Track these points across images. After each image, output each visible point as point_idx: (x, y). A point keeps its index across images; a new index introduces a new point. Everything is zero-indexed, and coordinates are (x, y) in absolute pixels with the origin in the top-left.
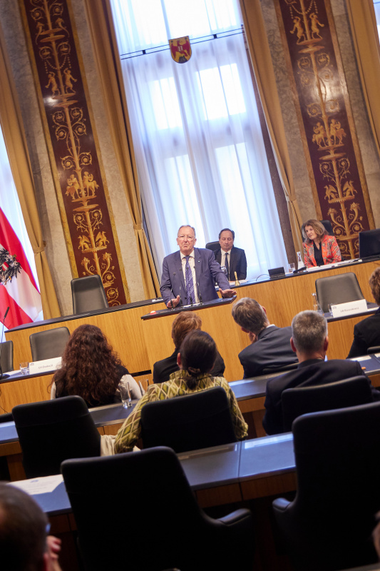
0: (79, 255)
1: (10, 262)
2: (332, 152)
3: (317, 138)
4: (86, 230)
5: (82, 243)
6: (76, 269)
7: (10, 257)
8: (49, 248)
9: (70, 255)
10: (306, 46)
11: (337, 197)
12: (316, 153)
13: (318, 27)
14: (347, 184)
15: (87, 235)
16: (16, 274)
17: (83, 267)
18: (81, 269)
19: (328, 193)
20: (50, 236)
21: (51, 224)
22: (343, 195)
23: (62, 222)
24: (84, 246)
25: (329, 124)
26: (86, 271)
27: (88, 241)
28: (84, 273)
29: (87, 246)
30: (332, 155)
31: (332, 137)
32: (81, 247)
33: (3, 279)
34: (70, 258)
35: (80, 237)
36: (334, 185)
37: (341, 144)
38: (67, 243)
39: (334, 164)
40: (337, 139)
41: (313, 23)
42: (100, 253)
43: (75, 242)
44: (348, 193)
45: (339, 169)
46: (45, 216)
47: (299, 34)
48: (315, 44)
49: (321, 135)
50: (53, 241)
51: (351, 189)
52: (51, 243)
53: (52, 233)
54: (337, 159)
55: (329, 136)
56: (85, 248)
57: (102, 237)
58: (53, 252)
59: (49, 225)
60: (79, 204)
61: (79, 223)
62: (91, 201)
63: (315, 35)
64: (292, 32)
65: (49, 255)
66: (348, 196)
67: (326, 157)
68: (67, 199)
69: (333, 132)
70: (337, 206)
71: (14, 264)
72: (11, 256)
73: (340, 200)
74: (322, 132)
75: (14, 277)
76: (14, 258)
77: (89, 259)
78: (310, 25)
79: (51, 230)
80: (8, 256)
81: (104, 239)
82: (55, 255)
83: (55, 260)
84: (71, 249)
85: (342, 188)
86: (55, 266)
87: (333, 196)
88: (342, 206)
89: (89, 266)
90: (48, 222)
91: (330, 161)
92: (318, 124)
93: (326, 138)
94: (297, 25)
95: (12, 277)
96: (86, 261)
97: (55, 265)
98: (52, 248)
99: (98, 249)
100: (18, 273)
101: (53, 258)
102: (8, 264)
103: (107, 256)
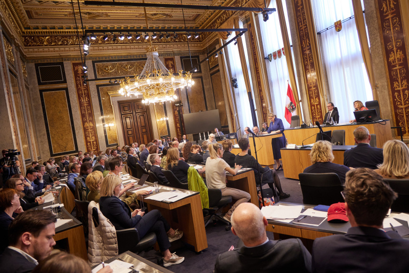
0: (311, 105)
2: (397, 66)
3: (391, 59)
10: (387, 15)
11: (399, 87)
12: (390, 66)
13: (393, 4)
14: (404, 81)
15: (313, 98)
19: (395, 85)
22: (402, 87)
23: (306, 93)
25: (397, 52)
26: (313, 111)
29: (313, 102)
30: (398, 67)
31: (398, 59)
33: (291, 112)
34: (308, 106)
35: (311, 99)
36: (398, 81)
37: (402, 62)
39: (398, 71)
40: (400, 59)
41: (391, 3)
42: (317, 105)
43: (310, 101)
44: (404, 85)
45: (400, 74)
46: (302, 91)
47: (385, 10)
48: (392, 13)
49: (393, 58)
50: (304, 100)
51: (406, 83)
53: (304, 97)
54: (400, 69)
55: (396, 58)
57: (317, 99)
60: (311, 88)
61: (311, 94)
62: (314, 87)
63: (392, 9)
64: (382, 9)
66: (404, 87)
67: (395, 68)
68: (308, 85)
69: (398, 56)
70: (399, 91)
71: (294, 107)
73: (400, 88)
74: (393, 56)
78: (390, 4)
81: (318, 100)
82: (305, 105)
85: (401, 82)
86: (305, 108)
87: (397, 87)
88: (401, 91)
90: (303, 94)
91: (396, 70)
92: (392, 52)
93: (395, 59)
94: (384, 6)
95: (293, 111)
96: (313, 108)
99: (316, 104)
102: (292, 107)
103: (319, 106)
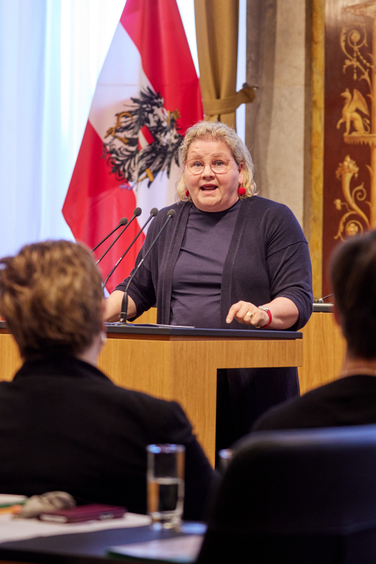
0: (334, 146)
1: (160, 128)
4: (366, 76)
5: (349, 113)
6: (321, 185)
7: (163, 115)
8: (262, 110)
9: (314, 142)
16: (169, 165)
17: (339, 184)
18: (332, 187)
20: (271, 76)
21: (279, 40)
24: (352, 123)
26: (344, 199)
27: (364, 110)
28: (338, 203)
29: (359, 124)
32: (344, 124)
33: (135, 175)
34: (309, 149)
35: (347, 94)
38: (309, 104)
43: (334, 105)
46: (269, 14)
50: (276, 92)
52: (271, 97)
53: (277, 67)
56: (353, 129)
58: (269, 124)
59: (273, 43)
61: (350, 51)
65: (260, 128)
71: (168, 137)
72: (167, 114)
75: (162, 175)
76: (173, 120)
77: (358, 164)
79: (278, 57)
80: (158, 111)
82: (274, 133)
83: (271, 147)
84: (319, 126)
89: (354, 183)
90: (273, 35)
95: (155, 173)
96: (349, 167)
97: (269, 161)
98: (269, 112)
100: (173, 165)
101: (267, 140)
